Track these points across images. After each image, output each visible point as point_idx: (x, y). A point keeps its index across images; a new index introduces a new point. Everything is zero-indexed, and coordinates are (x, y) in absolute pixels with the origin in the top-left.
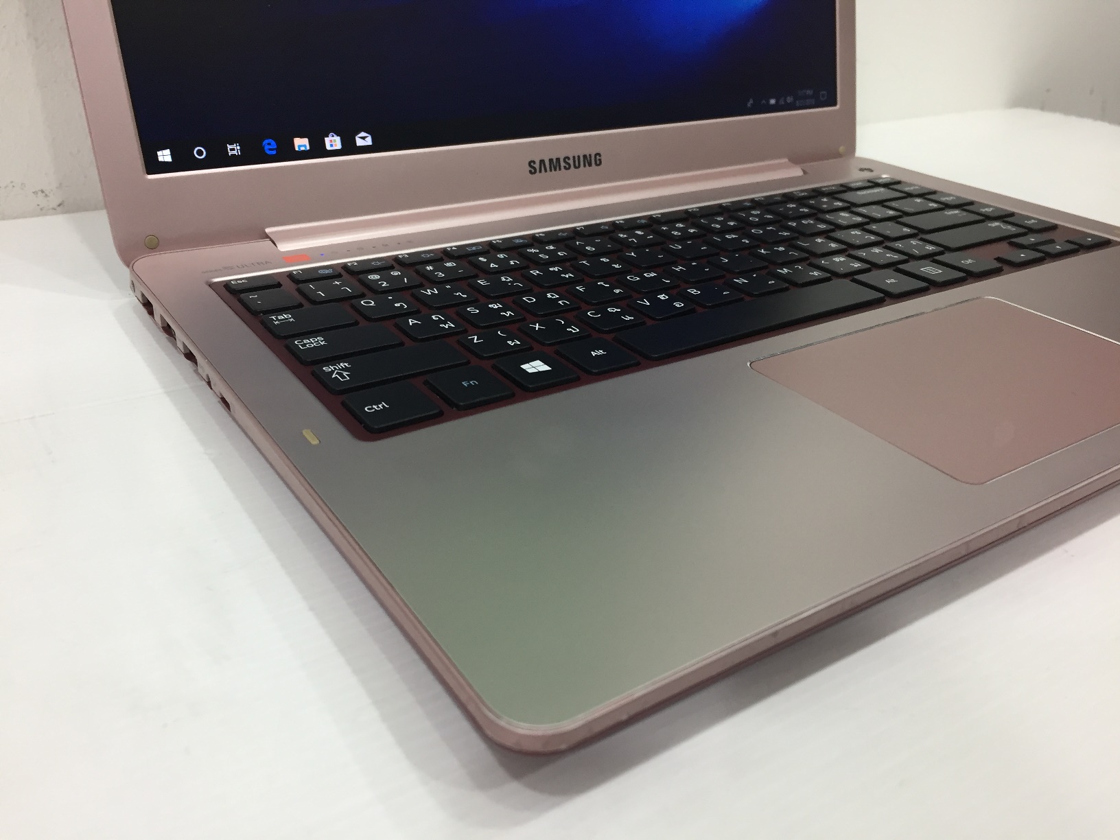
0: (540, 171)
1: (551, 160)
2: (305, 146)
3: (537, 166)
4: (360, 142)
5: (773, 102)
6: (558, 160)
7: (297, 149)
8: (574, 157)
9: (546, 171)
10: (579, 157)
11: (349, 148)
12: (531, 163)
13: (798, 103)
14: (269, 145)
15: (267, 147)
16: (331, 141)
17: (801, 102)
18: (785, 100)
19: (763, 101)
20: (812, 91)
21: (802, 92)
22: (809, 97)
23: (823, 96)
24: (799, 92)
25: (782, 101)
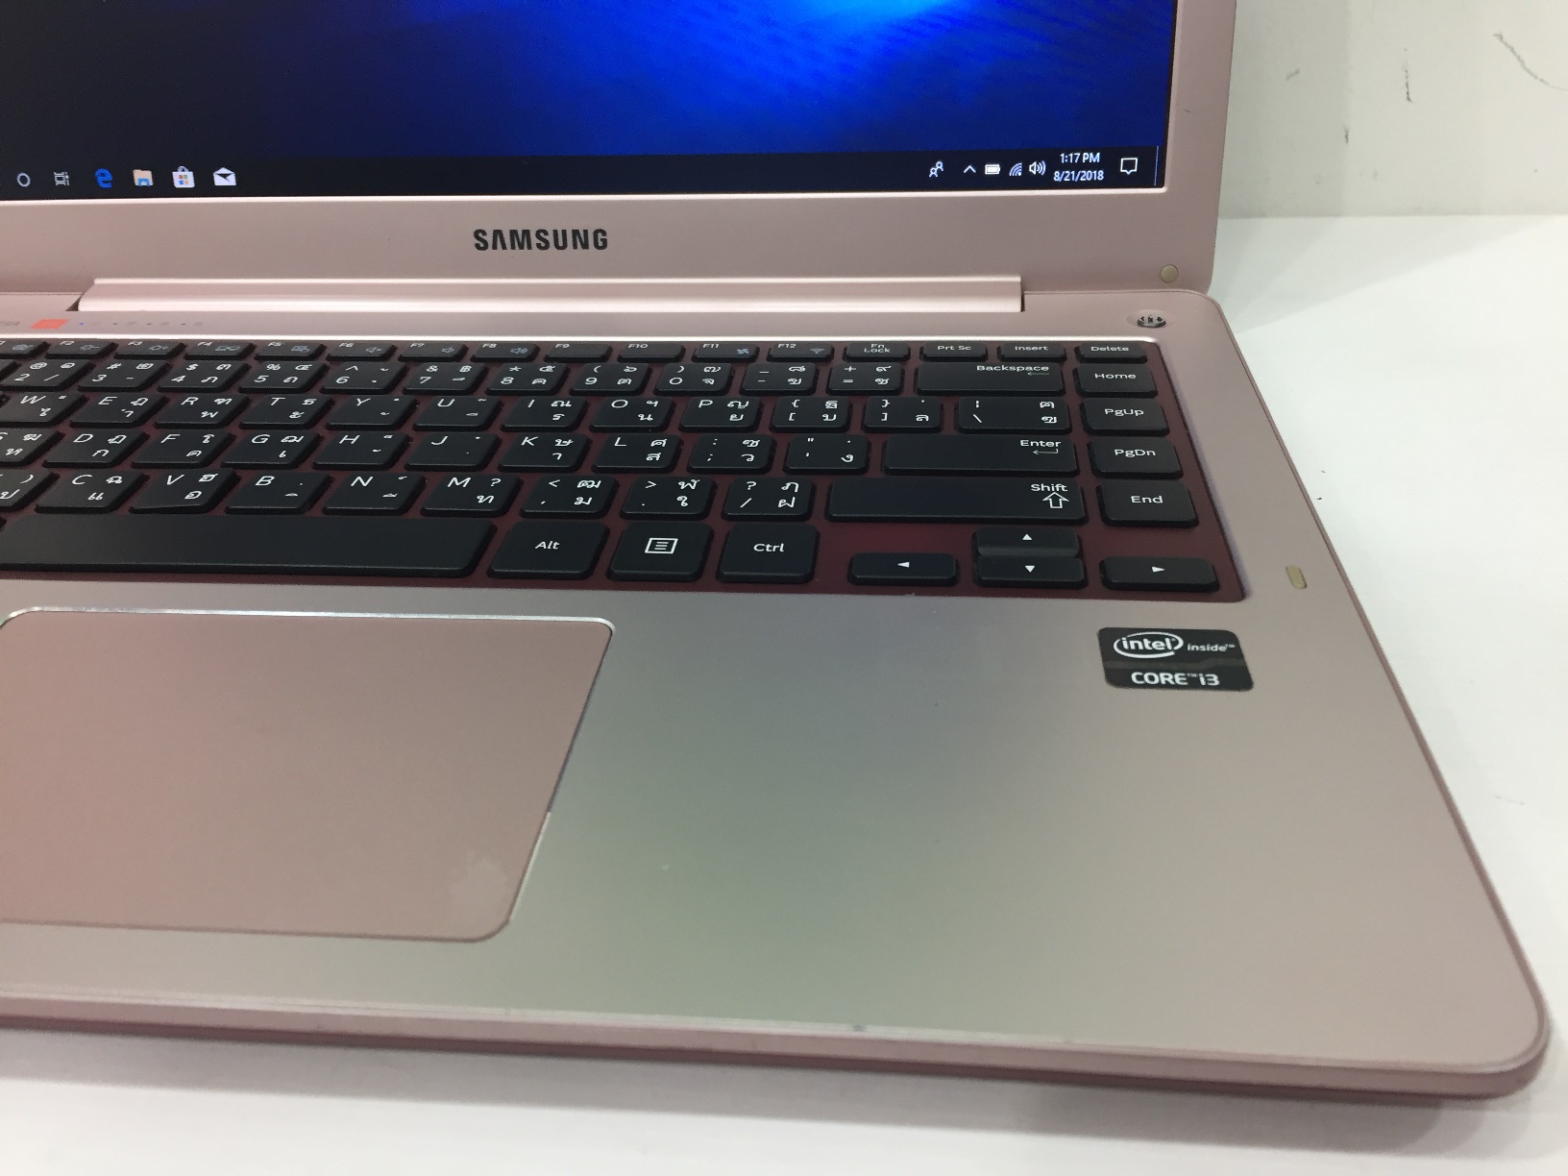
0: (495, 247)
1: (513, 233)
2: (146, 180)
3: (489, 238)
4: (219, 181)
5: (993, 169)
6: (526, 233)
7: (137, 184)
8: (555, 232)
9: (504, 247)
10: (564, 232)
11: (205, 187)
12: (479, 234)
13: (1057, 177)
14: (104, 177)
15: (100, 179)
16: (181, 177)
17: (1069, 175)
18: (1025, 169)
19: (970, 167)
20: (1098, 154)
21: (1071, 155)
22: (1089, 166)
23: (1129, 165)
24: (1063, 155)
25: (1016, 170)
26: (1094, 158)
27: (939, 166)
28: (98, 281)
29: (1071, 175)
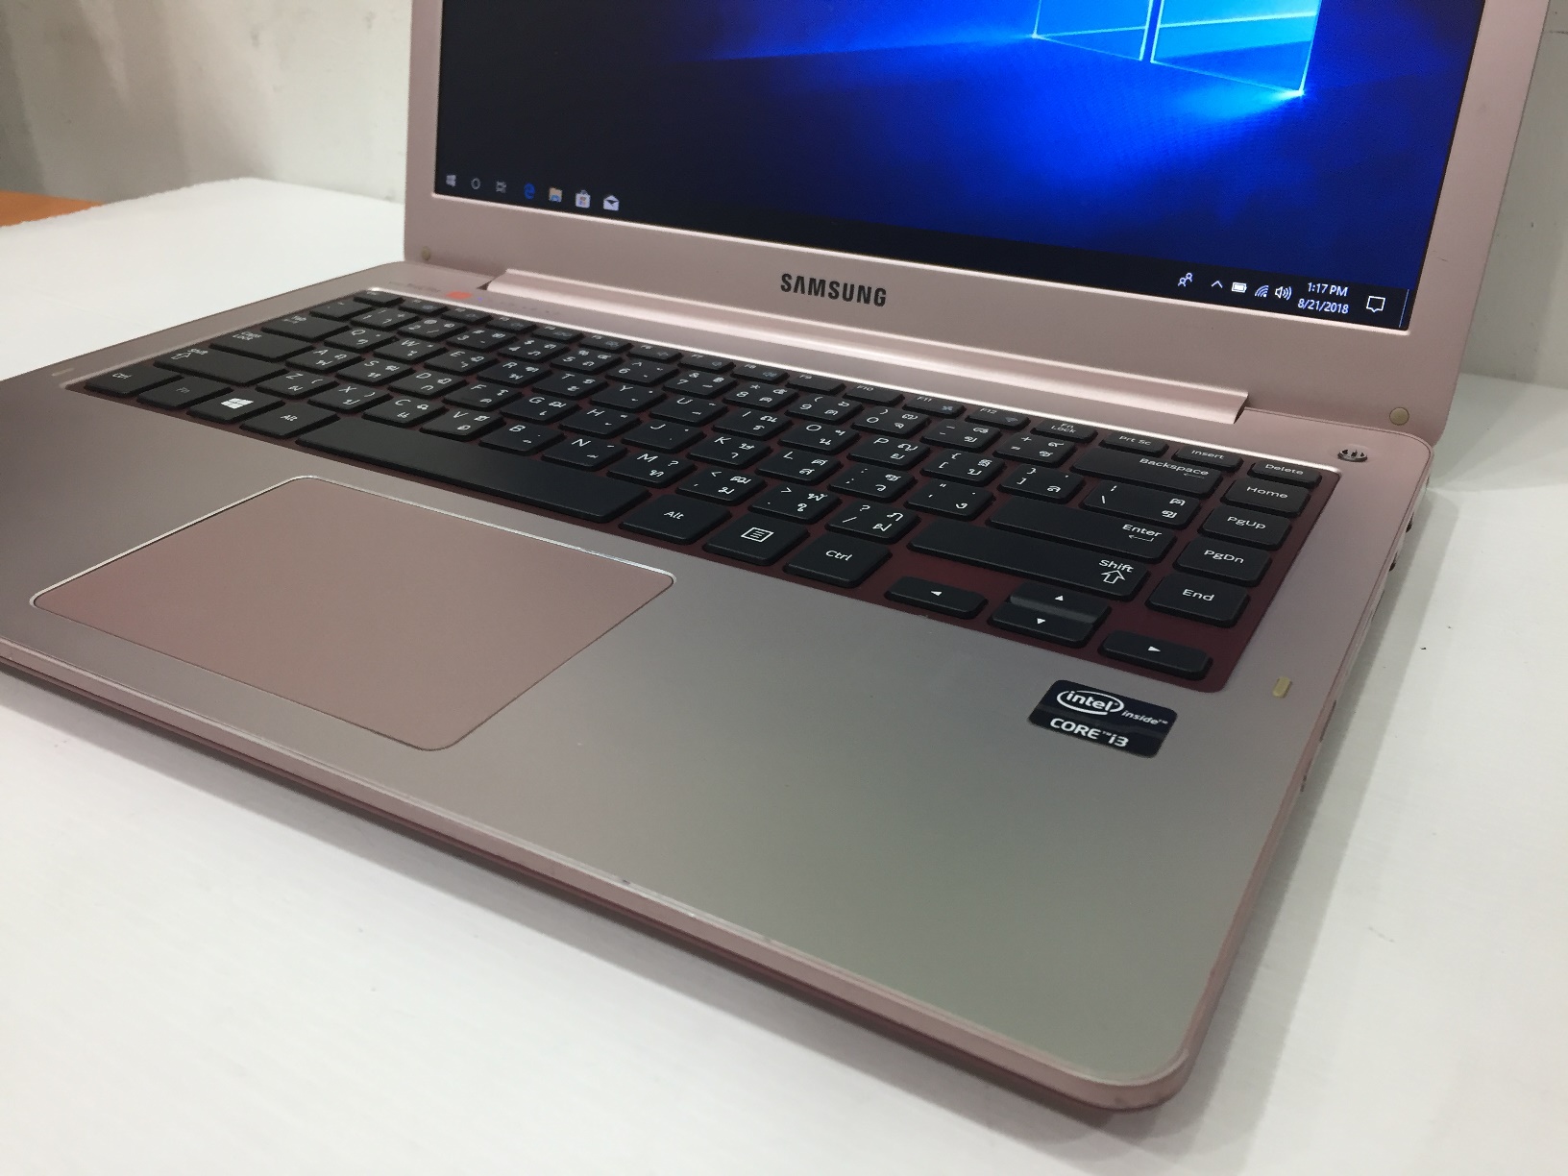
0: (796, 290)
1: (813, 280)
2: (557, 197)
4: (607, 206)
5: (1239, 287)
6: (822, 282)
7: (551, 199)
8: (846, 285)
9: (803, 291)
10: (852, 286)
11: (596, 209)
12: (786, 277)
13: (1301, 304)
14: (529, 190)
15: (527, 192)
16: (581, 198)
17: (1312, 304)
18: (1271, 292)
19: (1218, 282)
20: (1346, 288)
21: (1319, 285)
22: (1335, 298)
23: (1375, 304)
24: (1310, 284)
25: (1262, 292)
26: (1342, 291)
27: (1189, 277)
28: (510, 271)
29: (1316, 304)
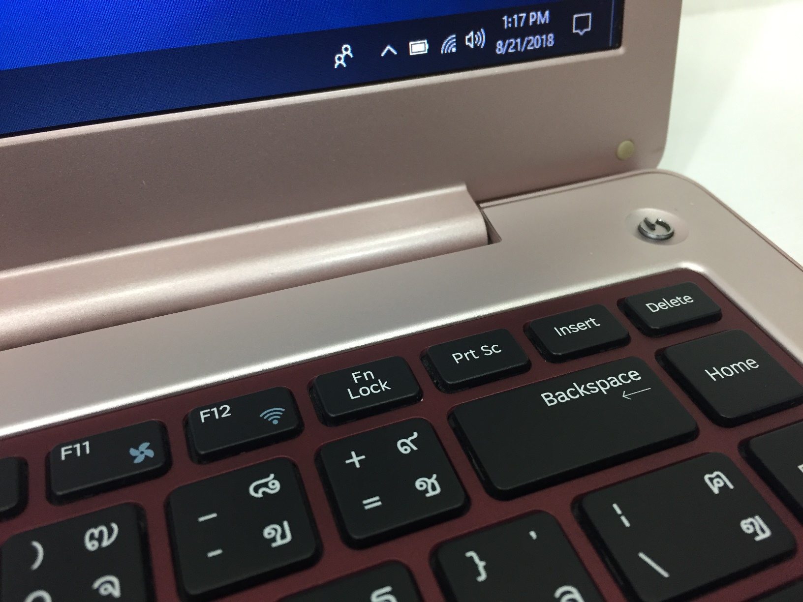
5: (418, 48)
13: (500, 48)
17: (514, 44)
18: (460, 42)
19: (389, 47)
20: (547, 13)
21: (515, 17)
22: (538, 29)
23: (582, 23)
24: (505, 18)
25: (449, 46)
26: (541, 17)
27: (347, 50)
29: (516, 44)
